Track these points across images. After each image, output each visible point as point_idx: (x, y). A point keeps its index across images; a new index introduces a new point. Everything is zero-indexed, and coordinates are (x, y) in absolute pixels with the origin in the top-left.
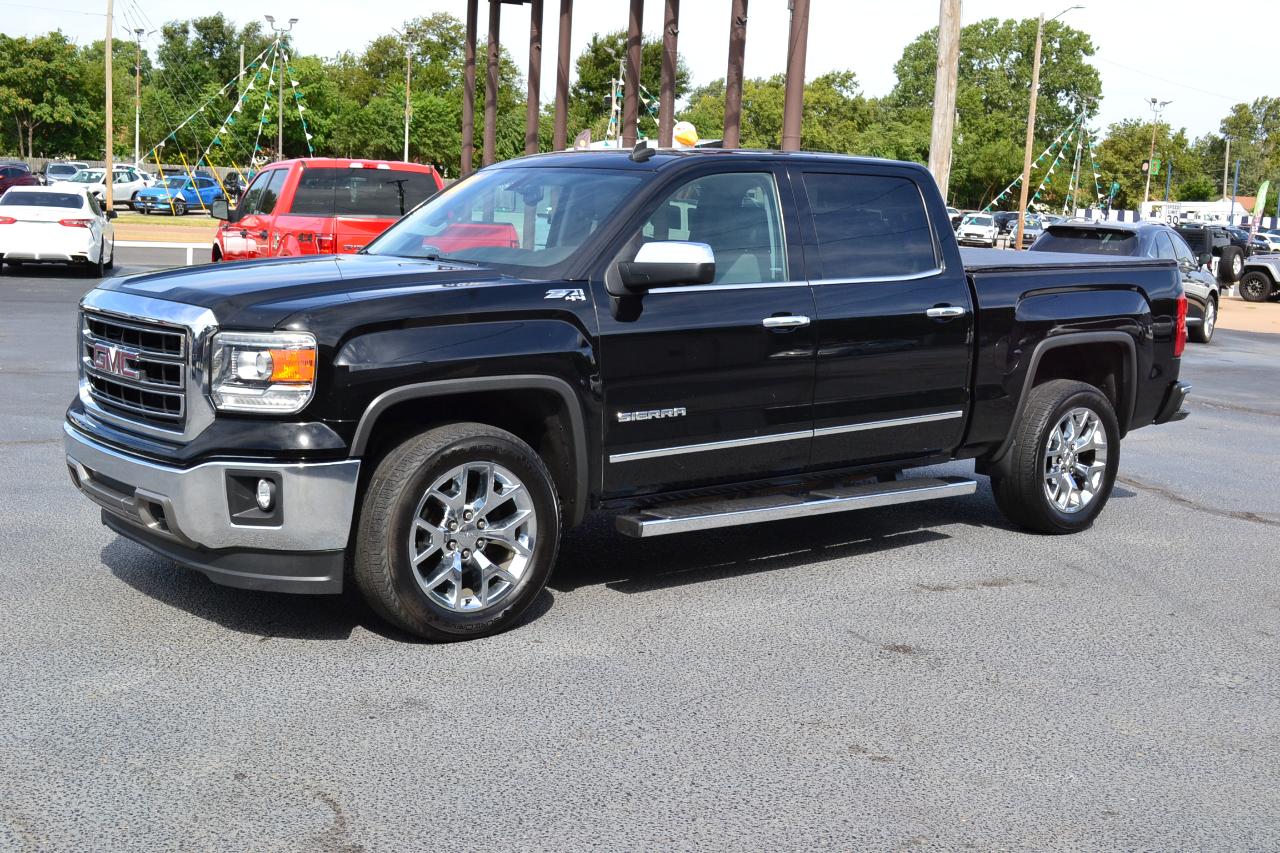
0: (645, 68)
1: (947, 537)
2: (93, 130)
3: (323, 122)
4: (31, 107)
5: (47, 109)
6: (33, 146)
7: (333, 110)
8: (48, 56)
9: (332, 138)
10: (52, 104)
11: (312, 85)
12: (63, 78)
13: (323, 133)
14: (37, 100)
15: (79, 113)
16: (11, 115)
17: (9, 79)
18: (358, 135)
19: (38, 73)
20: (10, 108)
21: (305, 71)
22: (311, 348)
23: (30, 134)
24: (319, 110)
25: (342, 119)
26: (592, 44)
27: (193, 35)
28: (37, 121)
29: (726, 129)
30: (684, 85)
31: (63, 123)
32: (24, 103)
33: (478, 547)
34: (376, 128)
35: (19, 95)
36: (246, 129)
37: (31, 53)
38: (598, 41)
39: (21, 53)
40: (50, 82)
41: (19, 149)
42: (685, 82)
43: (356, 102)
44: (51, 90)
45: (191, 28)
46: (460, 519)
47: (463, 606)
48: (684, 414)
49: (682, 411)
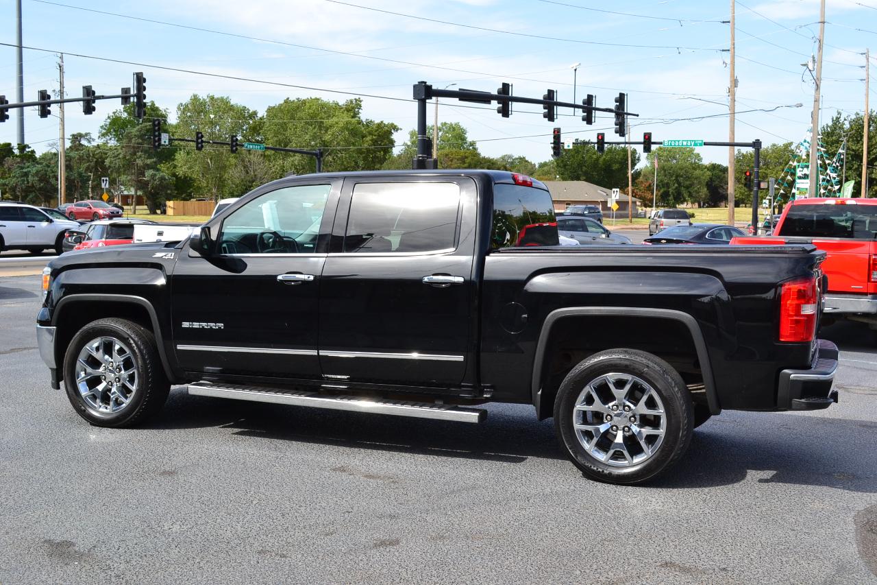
33: (115, 381)
46: (107, 366)
47: (102, 409)
48: (222, 328)
49: (221, 325)
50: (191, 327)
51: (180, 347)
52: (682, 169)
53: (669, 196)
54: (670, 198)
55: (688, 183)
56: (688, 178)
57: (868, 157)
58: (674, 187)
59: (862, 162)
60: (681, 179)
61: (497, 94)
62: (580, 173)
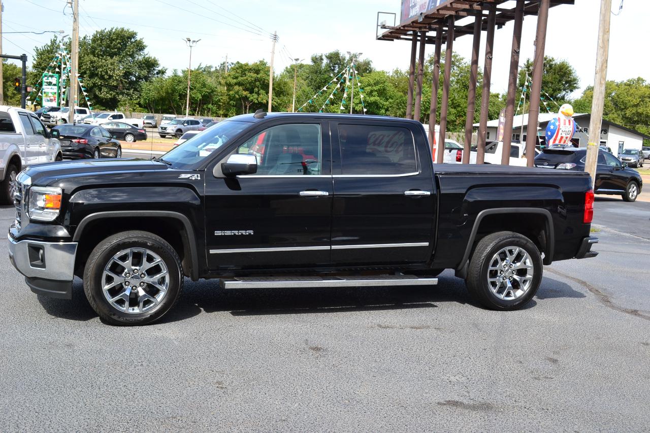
0: (554, 76)
1: (437, 306)
2: (276, 106)
3: (385, 103)
4: (249, 95)
5: (255, 96)
7: (390, 97)
8: (257, 71)
9: (389, 111)
10: (258, 94)
11: (380, 85)
12: (264, 82)
13: (384, 108)
14: (252, 92)
16: (240, 99)
17: (240, 82)
18: (402, 110)
19: (252, 79)
20: (239, 96)
21: (377, 78)
22: (60, 194)
23: (248, 108)
24: (383, 97)
25: (394, 101)
26: (526, 64)
27: (325, 61)
28: (251, 102)
29: (507, 106)
30: (575, 85)
31: (262, 103)
32: (245, 93)
33: (140, 285)
35: (244, 90)
37: (250, 70)
38: (530, 63)
39: (246, 70)
40: (258, 83)
42: (576, 84)
43: (402, 94)
44: (258, 87)
45: (324, 57)
46: (131, 273)
47: (131, 311)
48: (252, 234)
49: (252, 232)
50: (223, 234)
51: (212, 252)
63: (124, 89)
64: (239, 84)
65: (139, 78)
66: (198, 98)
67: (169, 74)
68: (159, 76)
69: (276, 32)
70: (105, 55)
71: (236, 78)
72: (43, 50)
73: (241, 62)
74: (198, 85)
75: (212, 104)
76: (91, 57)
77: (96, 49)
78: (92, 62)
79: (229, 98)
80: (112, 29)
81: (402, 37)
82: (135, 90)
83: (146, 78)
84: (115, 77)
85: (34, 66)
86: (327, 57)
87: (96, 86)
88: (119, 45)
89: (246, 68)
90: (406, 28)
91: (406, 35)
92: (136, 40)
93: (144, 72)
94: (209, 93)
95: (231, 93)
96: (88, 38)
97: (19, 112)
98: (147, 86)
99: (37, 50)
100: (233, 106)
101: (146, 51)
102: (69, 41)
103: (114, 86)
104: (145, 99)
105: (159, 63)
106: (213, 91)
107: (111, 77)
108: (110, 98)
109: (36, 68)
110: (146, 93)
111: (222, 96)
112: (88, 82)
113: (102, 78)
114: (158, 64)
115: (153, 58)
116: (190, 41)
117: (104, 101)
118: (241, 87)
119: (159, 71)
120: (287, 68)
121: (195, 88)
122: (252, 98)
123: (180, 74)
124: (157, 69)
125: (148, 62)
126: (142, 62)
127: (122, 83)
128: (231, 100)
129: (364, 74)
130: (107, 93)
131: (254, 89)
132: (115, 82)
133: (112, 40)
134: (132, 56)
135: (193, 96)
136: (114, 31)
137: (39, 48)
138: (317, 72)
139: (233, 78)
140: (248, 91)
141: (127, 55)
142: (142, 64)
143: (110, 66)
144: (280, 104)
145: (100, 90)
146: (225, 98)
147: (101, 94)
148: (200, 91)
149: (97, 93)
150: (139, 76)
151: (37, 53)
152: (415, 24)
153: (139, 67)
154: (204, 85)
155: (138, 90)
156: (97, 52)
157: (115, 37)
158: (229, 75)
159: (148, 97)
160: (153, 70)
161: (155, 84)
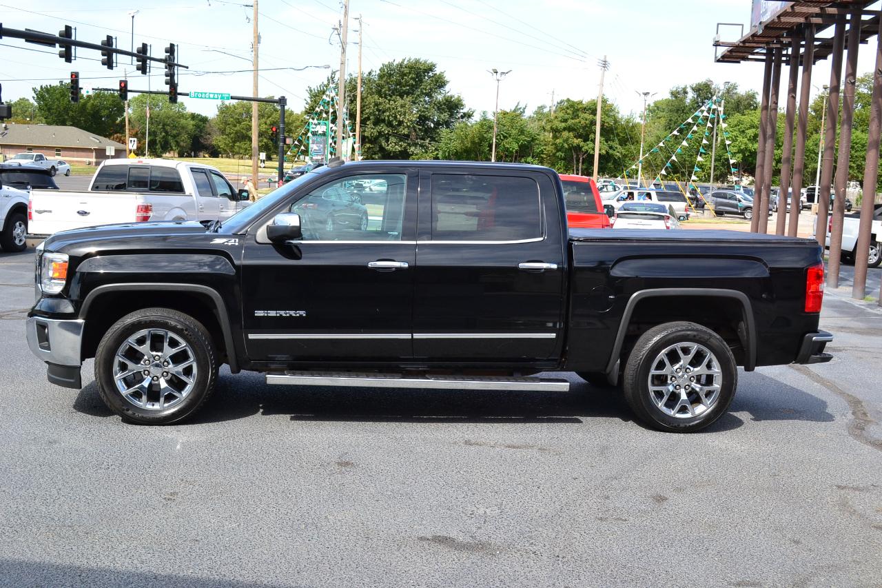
2: (619, 158)
4: (582, 144)
5: (592, 145)
6: (582, 169)
8: (594, 111)
12: (603, 125)
14: (585, 140)
15: (611, 148)
16: (570, 149)
17: (570, 127)
19: (587, 122)
20: (568, 145)
22: (66, 262)
23: (581, 161)
27: (691, 95)
28: (585, 153)
32: (577, 141)
33: (163, 376)
34: (814, 155)
35: (575, 137)
36: (720, 157)
37: (585, 109)
39: (578, 110)
40: (594, 128)
41: (573, 170)
44: (595, 133)
45: (689, 90)
46: (151, 360)
47: (149, 407)
48: (304, 315)
49: (303, 313)
50: (266, 315)
51: (251, 336)
52: (169, 118)
53: (156, 144)
54: (157, 147)
55: (175, 132)
56: (175, 127)
57: (361, 117)
58: (161, 136)
59: (355, 120)
60: (168, 128)
61: (57, 35)
62: (66, 117)
63: (417, 139)
64: (569, 129)
65: (438, 124)
66: (513, 149)
67: (477, 118)
68: (464, 120)
69: (605, 57)
70: (394, 95)
71: (565, 121)
72: (318, 91)
73: (572, 99)
74: (514, 132)
75: (533, 157)
76: (376, 97)
77: (382, 87)
78: (376, 105)
79: (556, 148)
80: (404, 60)
81: (750, 57)
82: (433, 139)
83: (447, 124)
84: (406, 123)
85: (306, 111)
86: (693, 89)
87: (383, 136)
88: (411, 82)
89: (579, 106)
90: (747, 45)
91: (753, 54)
92: (435, 74)
93: (445, 116)
94: (529, 142)
95: (558, 141)
96: (374, 73)
97: (191, 168)
98: (447, 134)
99: (311, 91)
100: (561, 159)
101: (447, 88)
102: (349, 78)
103: (404, 135)
104: (444, 152)
105: (464, 103)
106: (533, 140)
107: (400, 123)
108: (399, 151)
109: (309, 113)
110: (446, 144)
111: (545, 145)
112: (372, 130)
113: (390, 124)
114: (462, 105)
115: (456, 97)
116: (497, 72)
117: (392, 155)
118: (571, 133)
119: (464, 113)
120: (649, 105)
121: (510, 136)
122: (586, 147)
123: (490, 117)
124: (461, 111)
125: (451, 102)
126: (442, 103)
127: (415, 131)
128: (558, 151)
129: (746, 112)
130: (396, 145)
131: (589, 135)
132: (406, 129)
133: (403, 75)
134: (429, 95)
135: (507, 146)
136: (405, 63)
137: (312, 89)
138: (678, 110)
139: (561, 122)
140: (581, 138)
141: (423, 93)
142: (441, 106)
143: (399, 109)
144: (625, 156)
145: (387, 140)
146: (550, 148)
147: (388, 146)
148: (516, 139)
149: (383, 144)
150: (438, 121)
151: (310, 95)
152: (756, 39)
153: (439, 109)
154: (522, 132)
155: (436, 139)
156: (383, 90)
157: (407, 71)
158: (556, 117)
159: (448, 148)
160: (457, 112)
161: (458, 131)
